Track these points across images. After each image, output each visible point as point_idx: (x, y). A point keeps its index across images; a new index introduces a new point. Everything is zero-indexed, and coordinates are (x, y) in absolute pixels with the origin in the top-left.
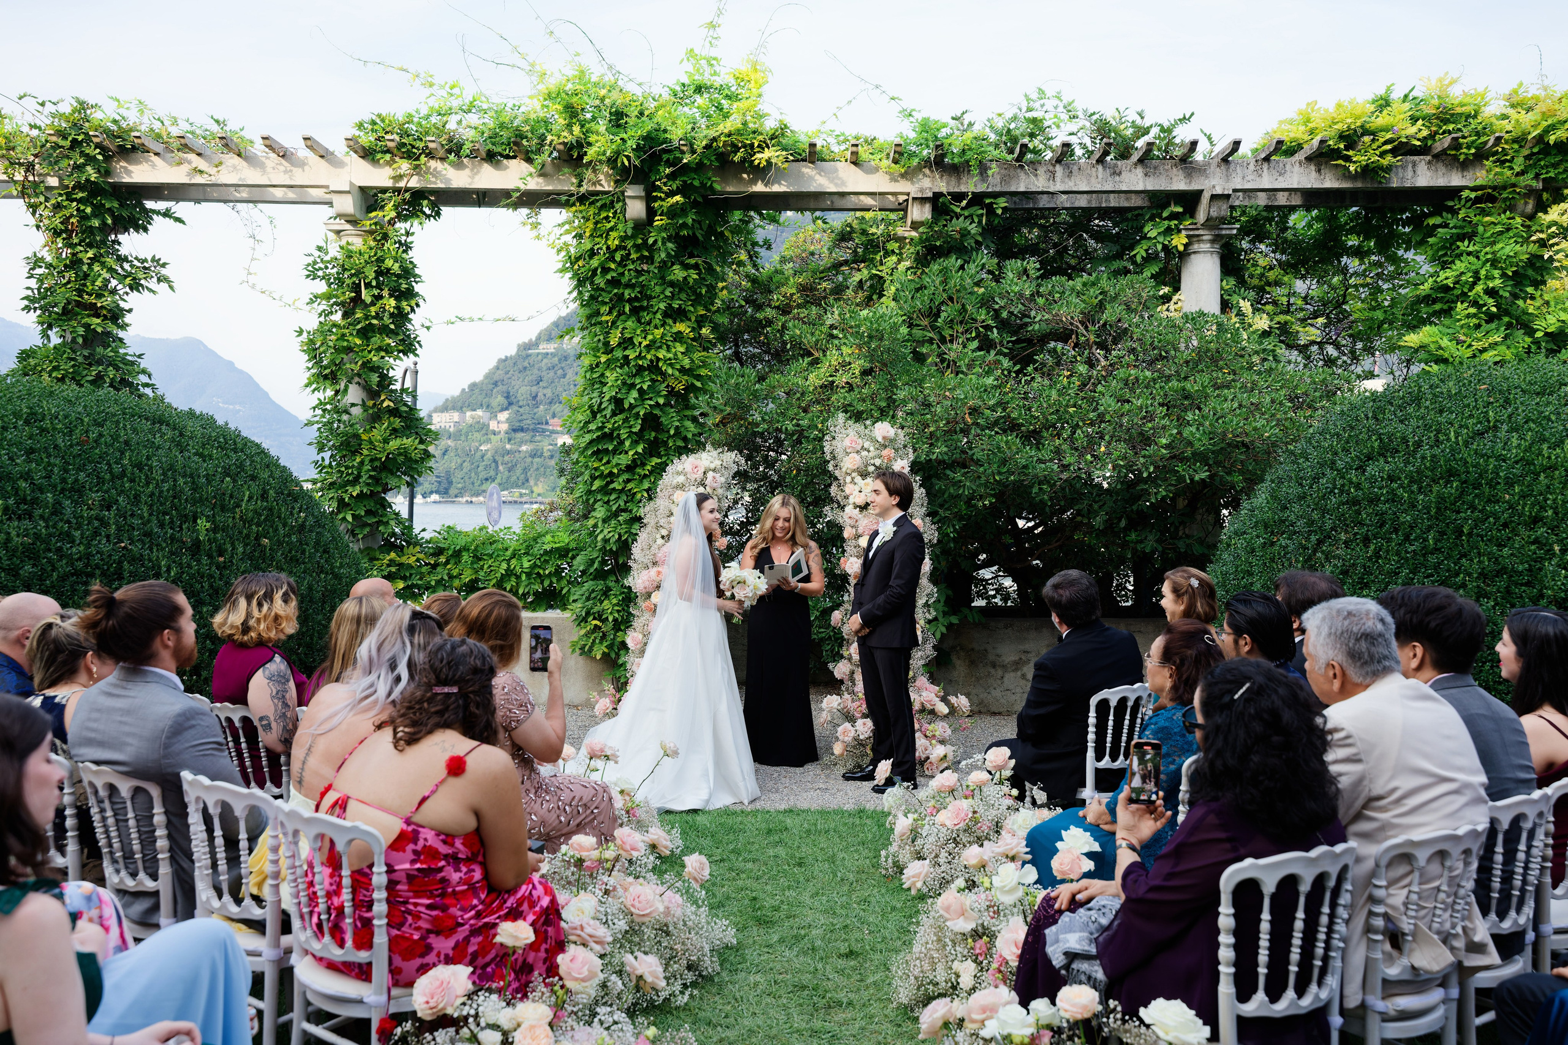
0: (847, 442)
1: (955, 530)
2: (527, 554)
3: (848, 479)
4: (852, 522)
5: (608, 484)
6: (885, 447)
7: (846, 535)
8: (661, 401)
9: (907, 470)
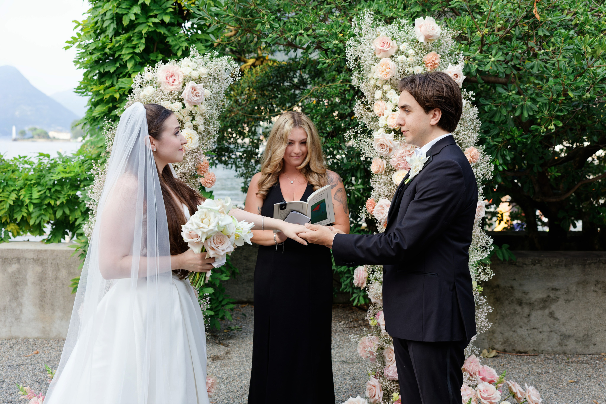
0: (377, 45)
1: (505, 162)
2: (38, 184)
3: (378, 94)
4: (384, 152)
5: (110, 110)
6: (428, 51)
7: (373, 168)
8: (167, 19)
9: (460, 80)
